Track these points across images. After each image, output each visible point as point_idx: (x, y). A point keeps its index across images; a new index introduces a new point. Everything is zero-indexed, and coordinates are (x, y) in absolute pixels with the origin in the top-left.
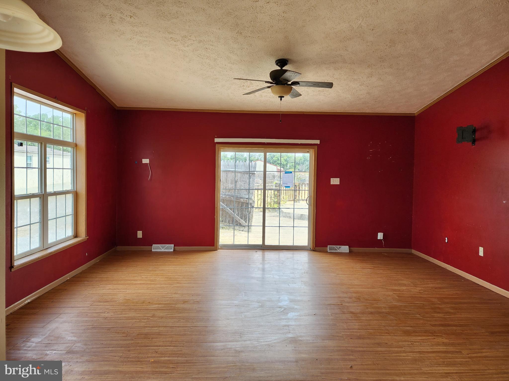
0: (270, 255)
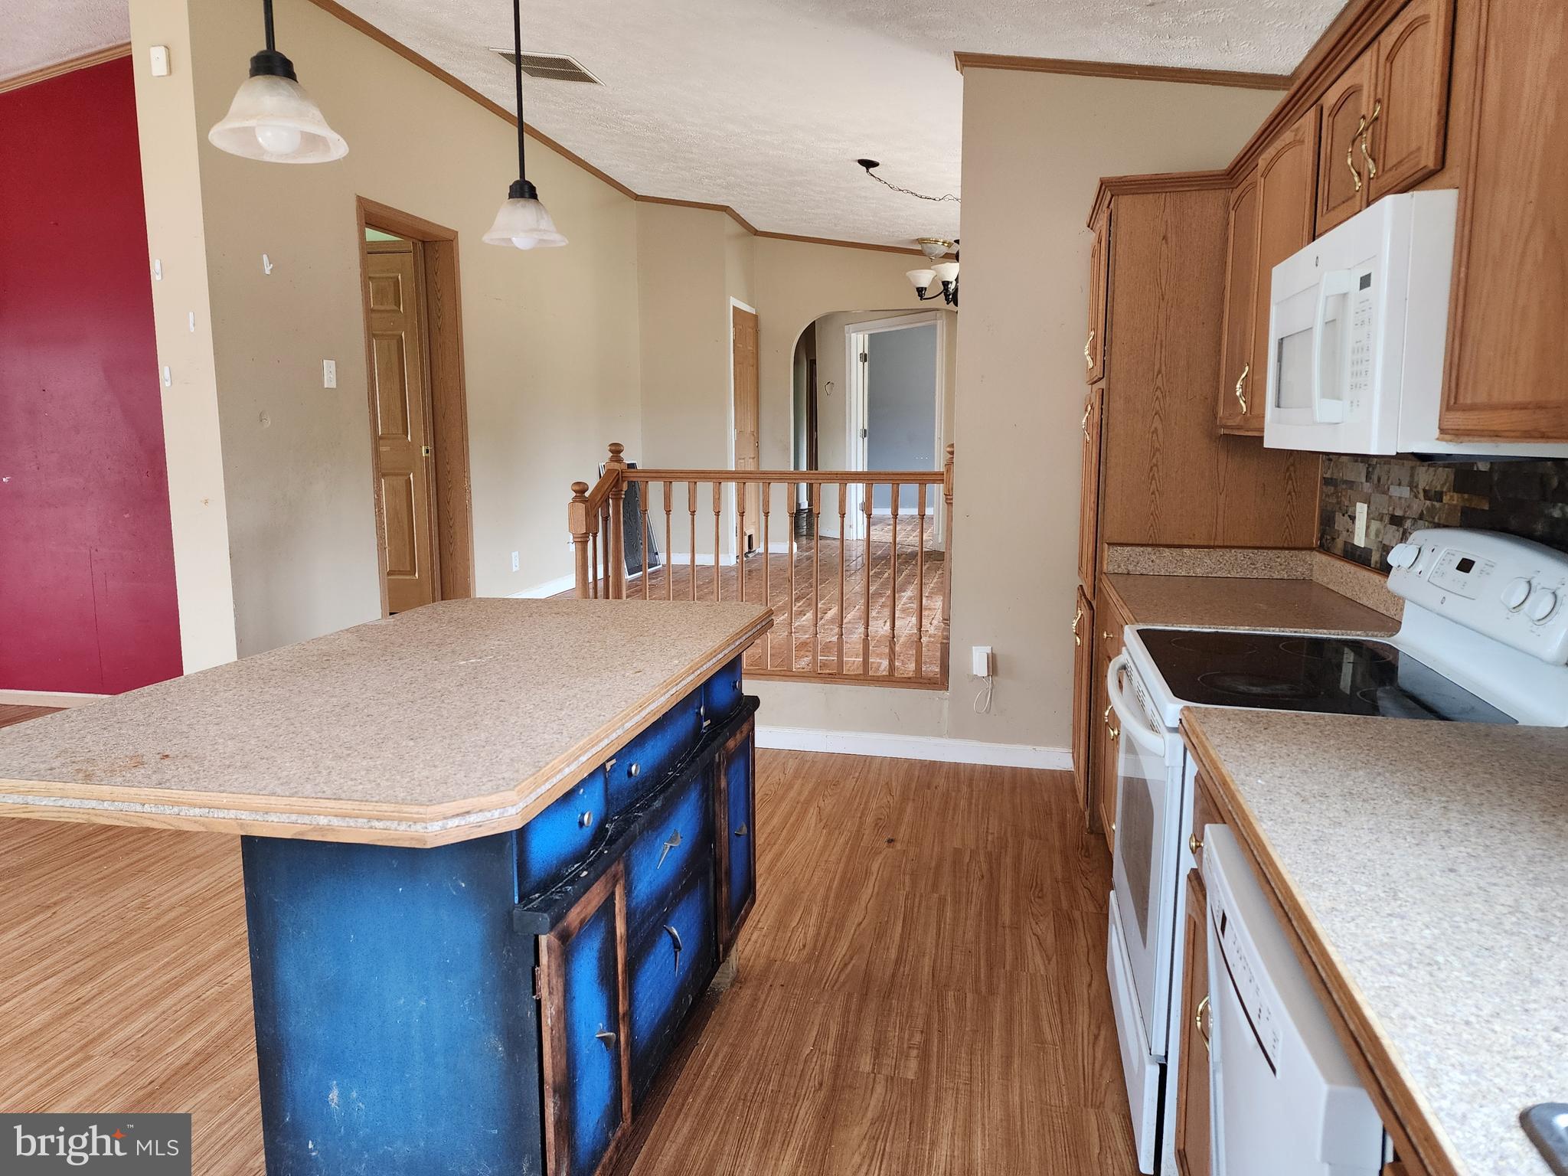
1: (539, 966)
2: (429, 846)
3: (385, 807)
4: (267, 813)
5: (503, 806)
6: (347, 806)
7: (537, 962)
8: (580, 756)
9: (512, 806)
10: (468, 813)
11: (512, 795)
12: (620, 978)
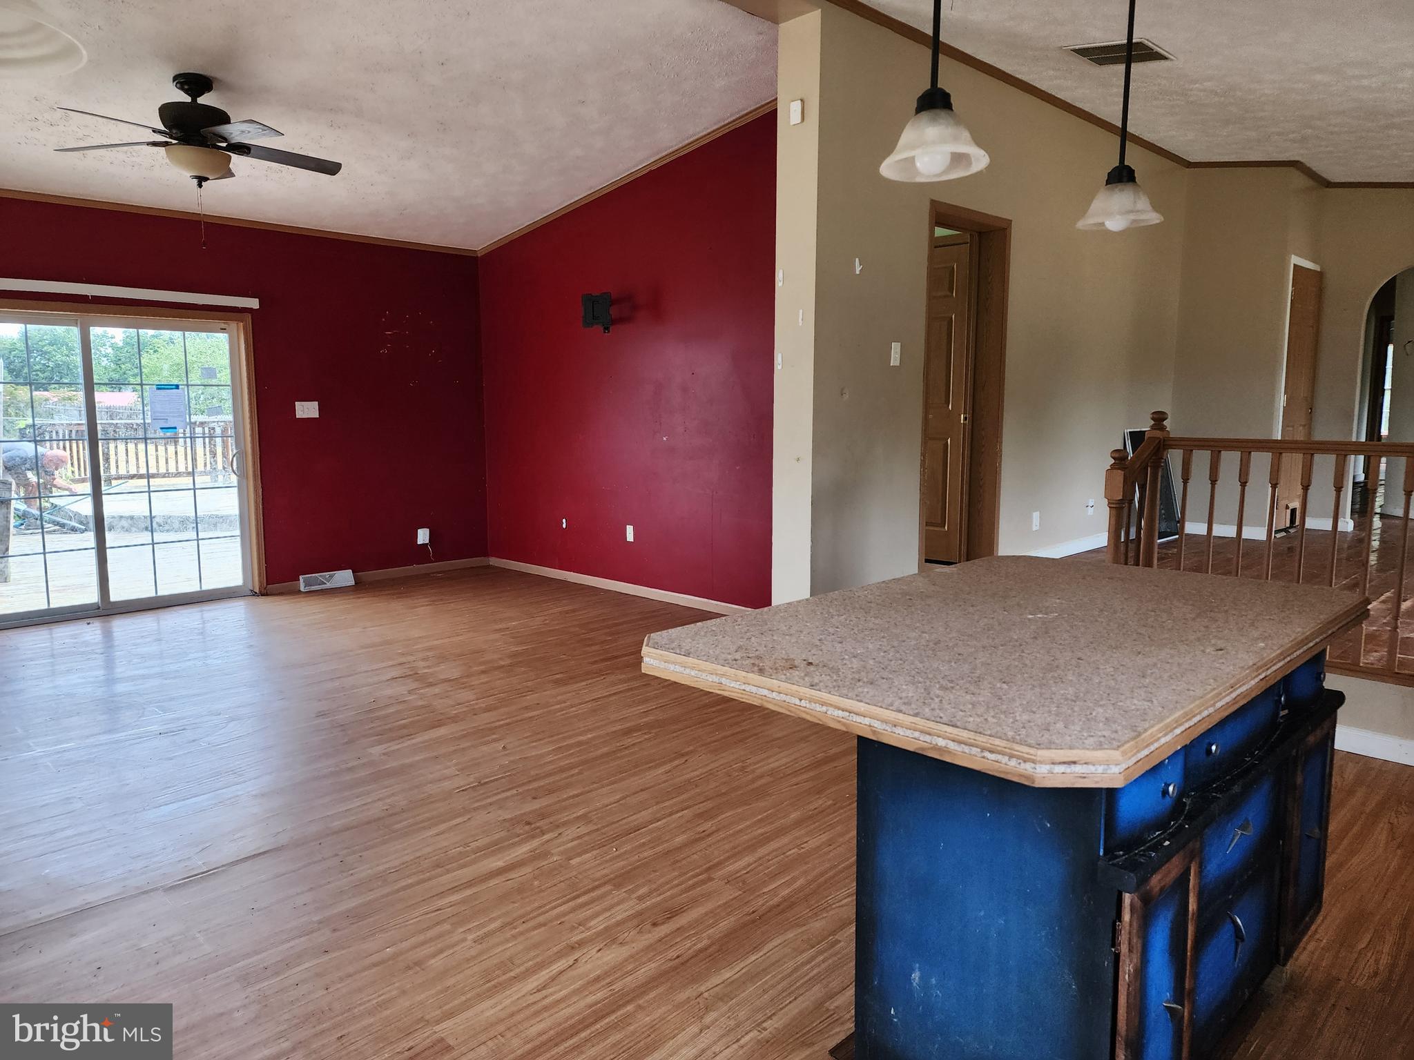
0: (122, 627)
1: (1120, 921)
2: (1037, 785)
3: (997, 742)
4: (895, 726)
5: (1107, 763)
6: (965, 735)
7: (1119, 916)
8: (1175, 728)
9: (1116, 765)
10: (1074, 763)
11: (1116, 754)
12: (1189, 954)
